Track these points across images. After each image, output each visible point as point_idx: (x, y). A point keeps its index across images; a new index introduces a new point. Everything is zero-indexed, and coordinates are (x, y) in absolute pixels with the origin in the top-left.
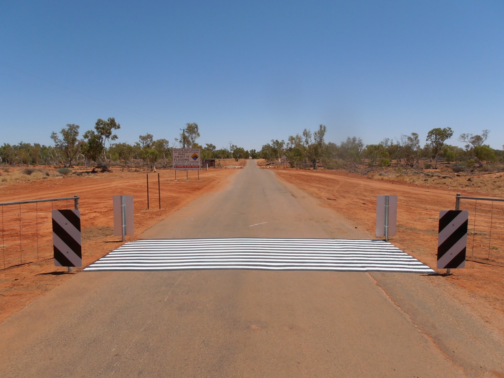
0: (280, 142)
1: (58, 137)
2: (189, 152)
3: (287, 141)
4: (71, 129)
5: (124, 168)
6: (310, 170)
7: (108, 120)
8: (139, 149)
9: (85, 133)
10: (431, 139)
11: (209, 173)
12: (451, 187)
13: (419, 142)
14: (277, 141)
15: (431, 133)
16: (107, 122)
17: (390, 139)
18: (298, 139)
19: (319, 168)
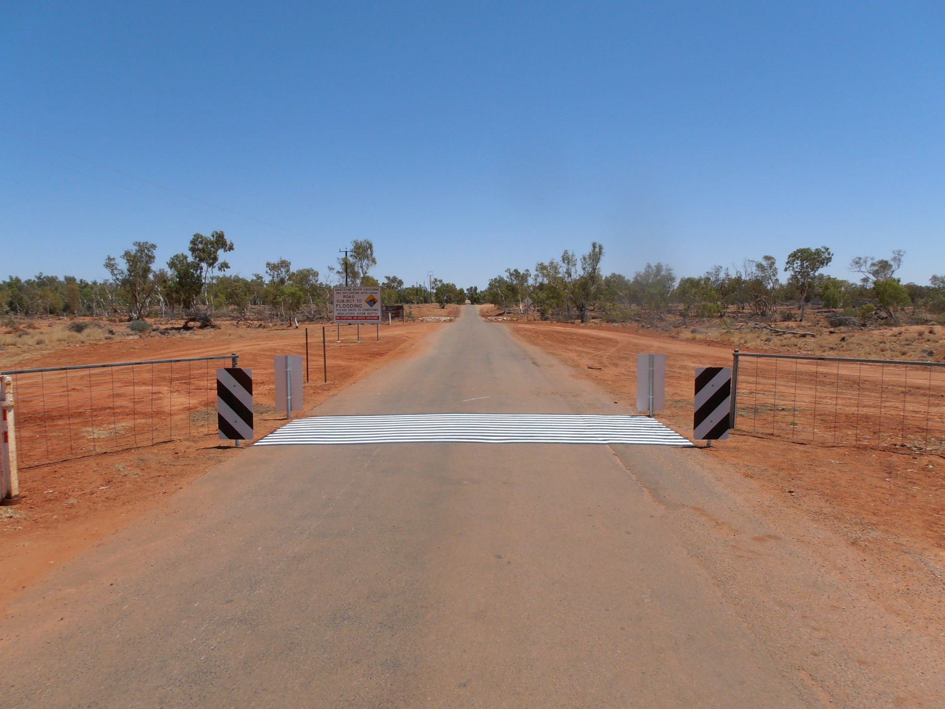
0: (521, 274)
1: (118, 265)
2: (362, 293)
3: (533, 272)
4: (142, 252)
5: (239, 321)
6: (574, 323)
7: (213, 236)
8: (261, 286)
9: (171, 258)
10: (793, 268)
11: (394, 330)
12: (805, 351)
13: (776, 272)
14: (516, 271)
15: (794, 256)
16: (210, 239)
17: (724, 267)
18: (554, 267)
19: (593, 320)
